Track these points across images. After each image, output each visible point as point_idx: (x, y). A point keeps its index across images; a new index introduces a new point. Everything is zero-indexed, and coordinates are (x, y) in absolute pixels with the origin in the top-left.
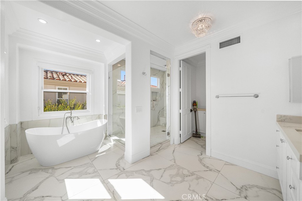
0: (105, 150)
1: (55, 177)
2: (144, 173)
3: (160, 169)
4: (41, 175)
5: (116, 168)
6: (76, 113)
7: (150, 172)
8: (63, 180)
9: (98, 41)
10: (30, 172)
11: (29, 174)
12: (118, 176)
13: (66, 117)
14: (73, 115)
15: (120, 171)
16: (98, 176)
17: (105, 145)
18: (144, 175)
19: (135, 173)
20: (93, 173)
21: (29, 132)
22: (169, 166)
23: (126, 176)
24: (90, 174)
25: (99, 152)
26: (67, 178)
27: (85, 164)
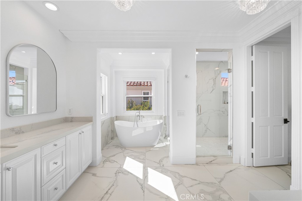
0: (159, 147)
1: (124, 154)
2: (177, 176)
3: (196, 180)
4: (119, 150)
5: (159, 162)
6: (143, 113)
7: (183, 177)
8: (126, 157)
9: (153, 53)
10: (115, 146)
11: (115, 147)
12: (155, 169)
13: (136, 115)
14: (141, 114)
15: (159, 166)
16: (144, 162)
17: (161, 143)
18: (176, 178)
19: (169, 172)
20: (143, 160)
21: (116, 123)
22: (208, 182)
23: (161, 171)
24: (140, 159)
25: (155, 147)
26: (128, 156)
27: (141, 152)
